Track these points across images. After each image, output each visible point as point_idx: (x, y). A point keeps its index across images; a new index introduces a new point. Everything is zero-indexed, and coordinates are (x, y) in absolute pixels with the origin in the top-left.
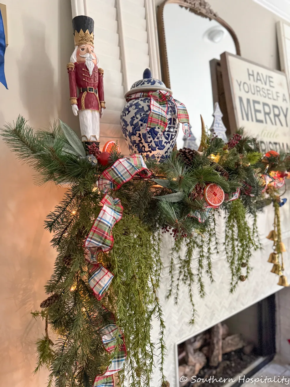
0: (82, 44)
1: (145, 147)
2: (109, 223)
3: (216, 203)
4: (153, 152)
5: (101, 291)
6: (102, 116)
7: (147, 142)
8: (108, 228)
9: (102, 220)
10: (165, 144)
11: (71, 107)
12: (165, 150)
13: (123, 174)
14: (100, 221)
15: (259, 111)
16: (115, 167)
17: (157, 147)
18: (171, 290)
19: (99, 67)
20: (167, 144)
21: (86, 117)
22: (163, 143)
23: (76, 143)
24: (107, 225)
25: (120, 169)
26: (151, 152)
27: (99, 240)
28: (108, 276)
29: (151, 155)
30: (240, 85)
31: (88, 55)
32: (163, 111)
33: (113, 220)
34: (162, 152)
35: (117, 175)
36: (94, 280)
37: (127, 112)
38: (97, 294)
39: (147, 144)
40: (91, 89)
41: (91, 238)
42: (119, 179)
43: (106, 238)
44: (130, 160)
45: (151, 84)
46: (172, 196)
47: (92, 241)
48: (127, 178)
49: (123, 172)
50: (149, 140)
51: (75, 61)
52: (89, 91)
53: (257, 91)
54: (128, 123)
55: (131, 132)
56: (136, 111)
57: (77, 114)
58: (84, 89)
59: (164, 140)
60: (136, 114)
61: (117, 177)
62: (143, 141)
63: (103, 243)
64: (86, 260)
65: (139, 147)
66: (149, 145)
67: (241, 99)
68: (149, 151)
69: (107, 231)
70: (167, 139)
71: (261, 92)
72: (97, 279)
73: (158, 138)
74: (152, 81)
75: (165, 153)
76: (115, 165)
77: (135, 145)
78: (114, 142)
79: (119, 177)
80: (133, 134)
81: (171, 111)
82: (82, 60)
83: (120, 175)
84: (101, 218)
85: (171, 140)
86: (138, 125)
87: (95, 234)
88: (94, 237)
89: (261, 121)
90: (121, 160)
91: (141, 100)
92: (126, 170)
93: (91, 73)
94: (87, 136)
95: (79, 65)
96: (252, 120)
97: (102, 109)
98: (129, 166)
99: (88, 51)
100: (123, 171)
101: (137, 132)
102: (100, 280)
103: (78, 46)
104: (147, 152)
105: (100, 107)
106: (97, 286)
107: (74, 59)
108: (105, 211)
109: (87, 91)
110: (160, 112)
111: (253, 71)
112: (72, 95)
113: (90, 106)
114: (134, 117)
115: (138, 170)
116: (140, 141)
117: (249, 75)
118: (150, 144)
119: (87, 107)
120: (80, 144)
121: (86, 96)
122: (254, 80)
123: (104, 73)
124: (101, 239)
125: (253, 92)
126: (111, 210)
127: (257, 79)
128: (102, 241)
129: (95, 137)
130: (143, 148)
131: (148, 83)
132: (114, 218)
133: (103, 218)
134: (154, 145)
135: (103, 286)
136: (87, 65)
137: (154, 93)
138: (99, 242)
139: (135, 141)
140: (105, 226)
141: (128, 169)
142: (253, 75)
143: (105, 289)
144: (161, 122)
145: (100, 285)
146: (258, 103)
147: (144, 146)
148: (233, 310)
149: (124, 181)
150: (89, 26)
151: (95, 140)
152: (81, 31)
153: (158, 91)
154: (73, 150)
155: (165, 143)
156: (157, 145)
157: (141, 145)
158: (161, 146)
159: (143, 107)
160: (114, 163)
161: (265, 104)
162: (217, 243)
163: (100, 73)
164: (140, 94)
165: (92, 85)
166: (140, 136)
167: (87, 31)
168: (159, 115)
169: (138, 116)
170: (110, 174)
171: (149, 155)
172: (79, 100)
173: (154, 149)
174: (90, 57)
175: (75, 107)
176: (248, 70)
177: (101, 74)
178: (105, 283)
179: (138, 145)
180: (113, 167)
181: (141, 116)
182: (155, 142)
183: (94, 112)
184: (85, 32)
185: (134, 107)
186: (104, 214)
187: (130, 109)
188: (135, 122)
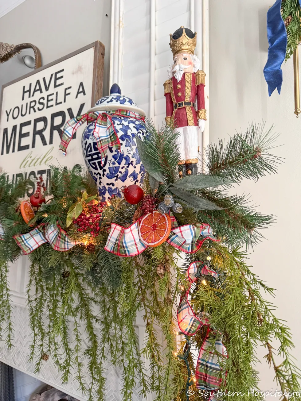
15: (27, 135)
30: (8, 115)
53: (31, 107)
71: (37, 107)
96: (13, 151)
111: (31, 85)
117: (24, 93)
122: (29, 96)
127: (34, 92)
142: (30, 90)
146: (28, 123)
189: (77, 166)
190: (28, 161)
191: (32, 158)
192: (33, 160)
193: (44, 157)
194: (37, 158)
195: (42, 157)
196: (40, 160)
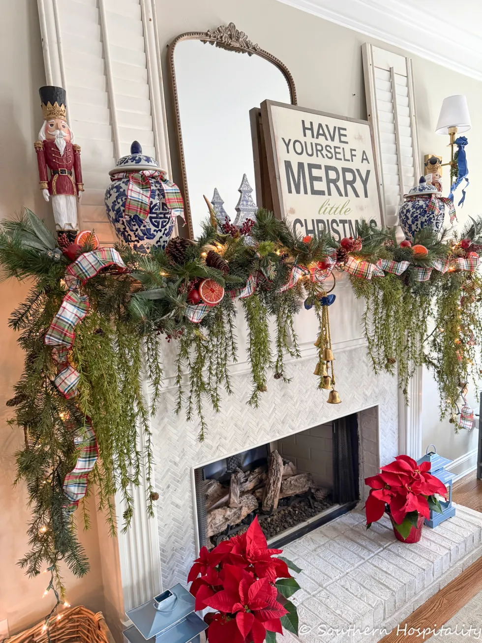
0: (50, 119)
1: (131, 236)
2: (69, 320)
3: (213, 301)
4: (141, 242)
5: (66, 389)
6: (80, 200)
7: (132, 230)
8: (68, 325)
9: (61, 318)
10: (155, 233)
11: (42, 192)
12: (156, 239)
13: (88, 270)
14: (59, 318)
15: (319, 179)
16: (79, 262)
17: (146, 236)
18: (179, 403)
19: (74, 143)
20: (157, 232)
21: (59, 204)
22: (152, 232)
23: (45, 234)
24: (67, 323)
25: (85, 264)
26: (138, 242)
27: (59, 337)
28: (75, 374)
29: (139, 245)
30: (287, 145)
31: (58, 132)
32: (144, 197)
33: (74, 318)
34: (153, 242)
35: (82, 270)
36: (61, 378)
37: (108, 195)
38: (63, 391)
39: (133, 233)
40: (63, 172)
41: (51, 335)
42: (83, 275)
43: (65, 335)
44: (96, 254)
45: (136, 163)
46: (151, 293)
47: (51, 338)
48: (92, 273)
49: (88, 268)
50: (134, 228)
51: (44, 138)
52: (61, 173)
53: (317, 150)
54: (110, 208)
55: (114, 218)
56: (117, 194)
57: (48, 200)
58: (55, 171)
59: (153, 228)
60: (117, 198)
61: (81, 272)
62: (127, 229)
63: (63, 341)
64: (54, 359)
65: (124, 236)
66: (135, 233)
67: (288, 164)
68: (136, 241)
69: (66, 328)
70: (157, 227)
71: (324, 152)
72: (63, 377)
73: (145, 226)
74: (137, 158)
75: (157, 243)
76: (79, 260)
77: (120, 233)
78: (90, 232)
79: (83, 273)
80: (117, 221)
81: (158, 195)
82: (51, 137)
83: (84, 271)
84: (60, 316)
85: (162, 228)
86: (120, 211)
87: (54, 331)
88: (53, 334)
89: (322, 193)
90: (86, 254)
91: (123, 182)
92: (90, 266)
93: (62, 153)
94: (60, 224)
95: (48, 143)
96: (306, 192)
97: (80, 192)
98: (95, 261)
99: (57, 128)
100: (87, 266)
101: (120, 218)
102: (66, 378)
103: (47, 120)
104: (134, 241)
105: (75, 190)
106: (63, 384)
107: (43, 136)
108: (65, 308)
109: (59, 174)
110: (140, 198)
111: (311, 123)
112: (41, 178)
113: (62, 191)
114: (115, 201)
115: (103, 265)
116: (125, 229)
117: (305, 129)
118: (137, 233)
119: (59, 192)
120: (49, 235)
121: (57, 179)
122: (313, 136)
123: (81, 149)
124: (61, 336)
125: (310, 153)
126: (73, 307)
127: (318, 134)
128: (62, 338)
129: (70, 225)
130: (129, 237)
131: (132, 162)
132: (76, 315)
133: (62, 315)
134: (141, 234)
135: (70, 384)
136: (57, 144)
137: (135, 175)
138: (59, 339)
139: (119, 228)
140: (65, 323)
141: (93, 264)
142: (311, 129)
143: (72, 388)
144: (141, 209)
145: (65, 383)
146: (318, 167)
147: (129, 235)
148: (277, 435)
149: (88, 277)
150: (58, 98)
151: (71, 229)
152: (49, 104)
153: (141, 172)
154: (41, 242)
155: (154, 231)
156: (145, 234)
157: (127, 234)
158: (150, 235)
159: (124, 190)
160: (78, 257)
161: (328, 168)
162: (233, 348)
163: (75, 150)
164: (122, 174)
165: (65, 166)
166: (123, 224)
167: (56, 104)
168: (138, 201)
169: (119, 200)
170: (75, 270)
171: (136, 245)
172: (50, 184)
173: (142, 239)
174: (61, 134)
175: (46, 192)
176: (303, 122)
177: (77, 152)
178: (72, 381)
179: (123, 233)
180: (77, 262)
181: (122, 200)
182: (141, 230)
183: (68, 197)
184: (53, 105)
185: (115, 190)
186: (63, 311)
187: (112, 192)
188: (116, 207)
189: (373, 221)
190: (326, 208)
191: (331, 206)
192: (332, 208)
193: (343, 208)
194: (336, 206)
195: (341, 207)
196: (339, 210)
